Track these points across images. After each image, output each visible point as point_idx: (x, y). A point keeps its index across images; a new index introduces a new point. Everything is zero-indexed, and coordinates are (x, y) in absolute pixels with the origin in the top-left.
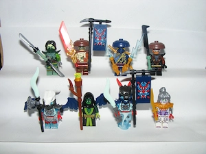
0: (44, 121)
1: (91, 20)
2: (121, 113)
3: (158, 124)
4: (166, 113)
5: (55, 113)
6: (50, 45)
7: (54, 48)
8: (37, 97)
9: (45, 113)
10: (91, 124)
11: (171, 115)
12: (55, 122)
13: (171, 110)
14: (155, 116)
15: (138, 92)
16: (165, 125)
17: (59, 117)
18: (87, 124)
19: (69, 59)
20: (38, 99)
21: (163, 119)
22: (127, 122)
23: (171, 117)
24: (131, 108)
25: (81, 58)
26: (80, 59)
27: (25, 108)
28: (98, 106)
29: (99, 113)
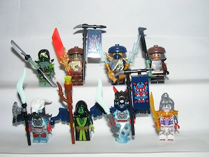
0: (31, 134)
1: (85, 26)
2: (117, 123)
3: (162, 137)
4: (170, 123)
5: (44, 123)
6: (43, 54)
7: (47, 56)
8: (24, 103)
9: (33, 124)
10: (85, 138)
11: (176, 124)
12: (44, 135)
13: (175, 118)
14: (158, 125)
15: (134, 96)
16: (170, 137)
17: (49, 129)
18: (81, 138)
19: (62, 67)
20: (24, 106)
21: (167, 129)
22: (126, 134)
23: (177, 126)
24: (128, 116)
25: (76, 67)
26: (74, 68)
27: (14, 121)
28: (93, 118)
29: (94, 125)
